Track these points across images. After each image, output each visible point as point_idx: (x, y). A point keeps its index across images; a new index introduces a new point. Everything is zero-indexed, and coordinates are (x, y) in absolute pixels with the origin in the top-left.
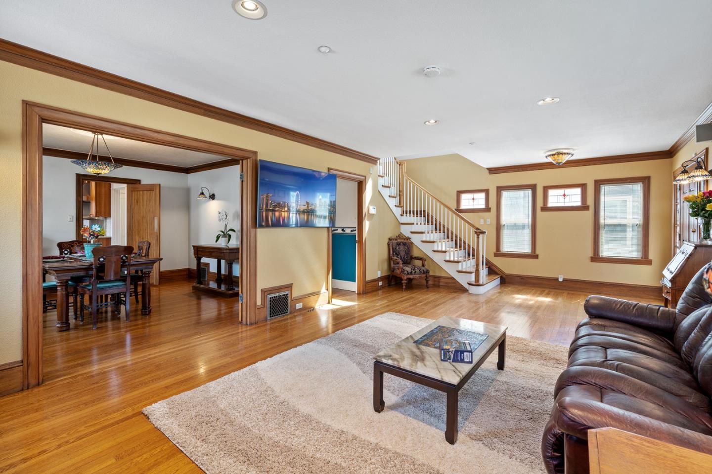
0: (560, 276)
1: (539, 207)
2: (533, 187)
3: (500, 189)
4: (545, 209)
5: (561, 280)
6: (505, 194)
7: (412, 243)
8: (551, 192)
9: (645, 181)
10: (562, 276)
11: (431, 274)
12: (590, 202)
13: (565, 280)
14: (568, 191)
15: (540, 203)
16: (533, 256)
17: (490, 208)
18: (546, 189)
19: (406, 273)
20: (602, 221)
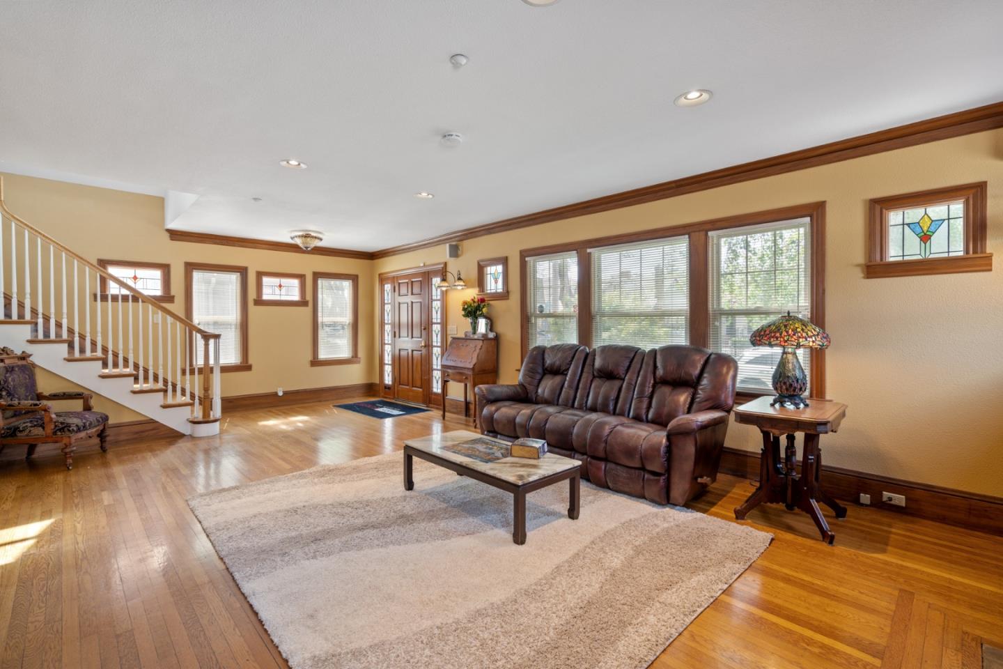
0: (279, 389)
1: (250, 299)
2: (243, 271)
3: (190, 267)
4: (259, 302)
5: (280, 394)
6: (197, 276)
7: (34, 365)
8: (266, 281)
9: (354, 279)
10: (281, 389)
11: (111, 421)
12: (309, 297)
13: (285, 393)
14: (284, 281)
15: (252, 295)
16: (245, 367)
17: (173, 297)
18: (260, 275)
19: (75, 429)
20: (320, 320)
